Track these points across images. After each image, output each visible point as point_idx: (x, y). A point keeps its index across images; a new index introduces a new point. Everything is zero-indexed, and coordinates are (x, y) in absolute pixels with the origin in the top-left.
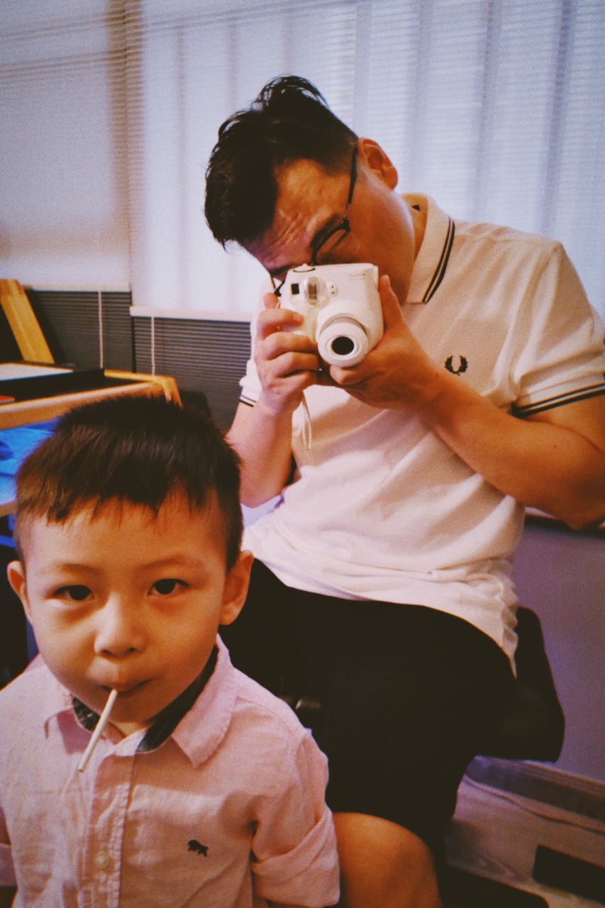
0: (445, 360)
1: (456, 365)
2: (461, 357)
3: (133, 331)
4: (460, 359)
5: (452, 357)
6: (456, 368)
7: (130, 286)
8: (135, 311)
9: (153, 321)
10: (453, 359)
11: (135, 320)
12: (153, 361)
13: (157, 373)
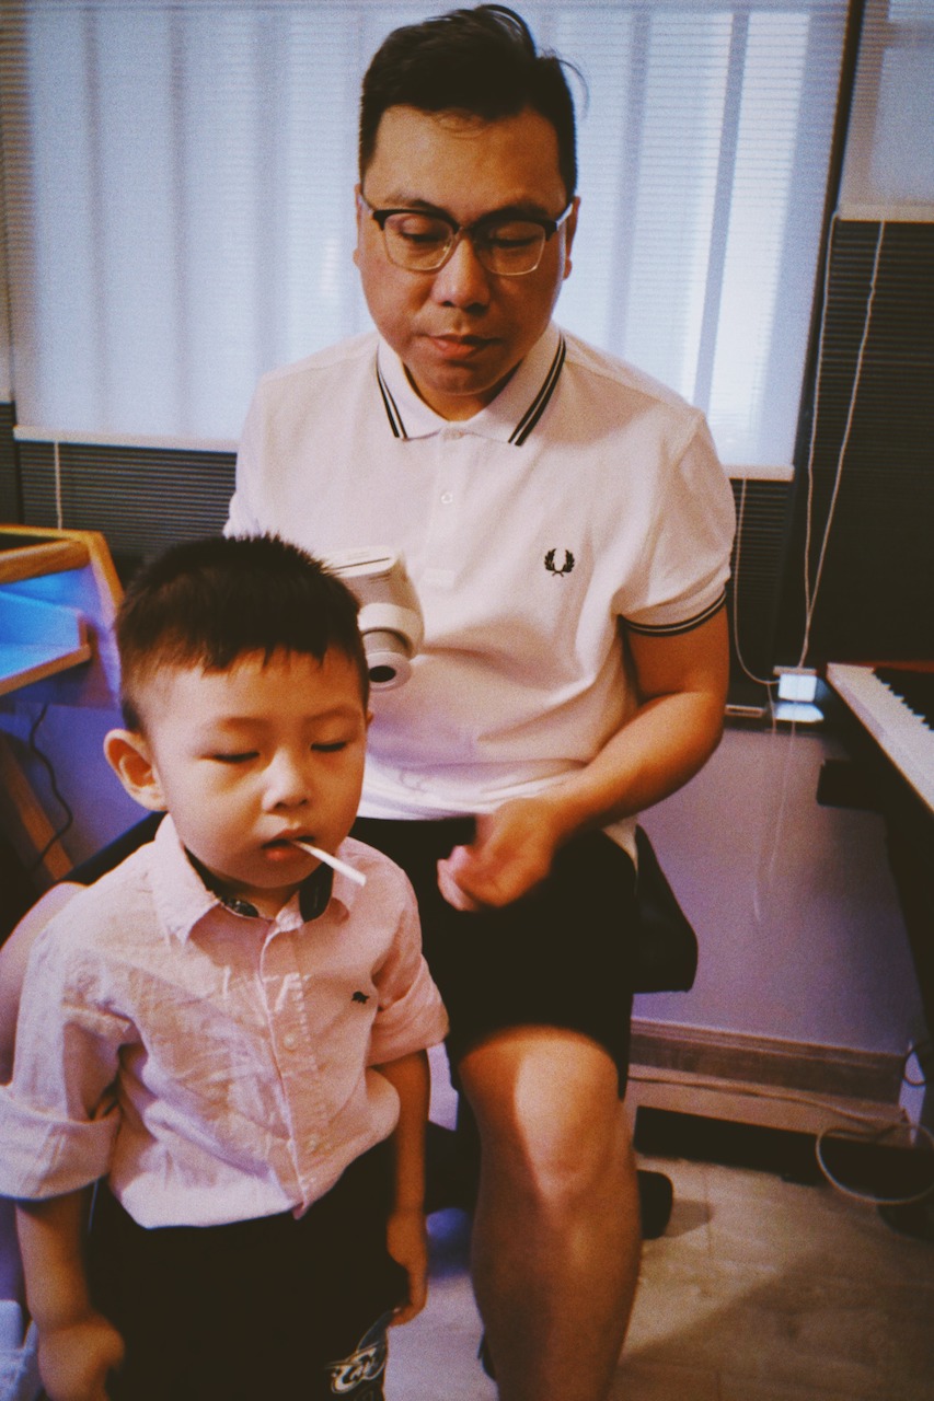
0: (546, 554)
1: (559, 562)
2: (567, 552)
3: (18, 463)
4: (565, 553)
5: (554, 550)
6: (559, 567)
7: (12, 394)
8: (21, 433)
9: (57, 449)
10: (556, 553)
11: (21, 447)
12: (59, 510)
13: (65, 527)
